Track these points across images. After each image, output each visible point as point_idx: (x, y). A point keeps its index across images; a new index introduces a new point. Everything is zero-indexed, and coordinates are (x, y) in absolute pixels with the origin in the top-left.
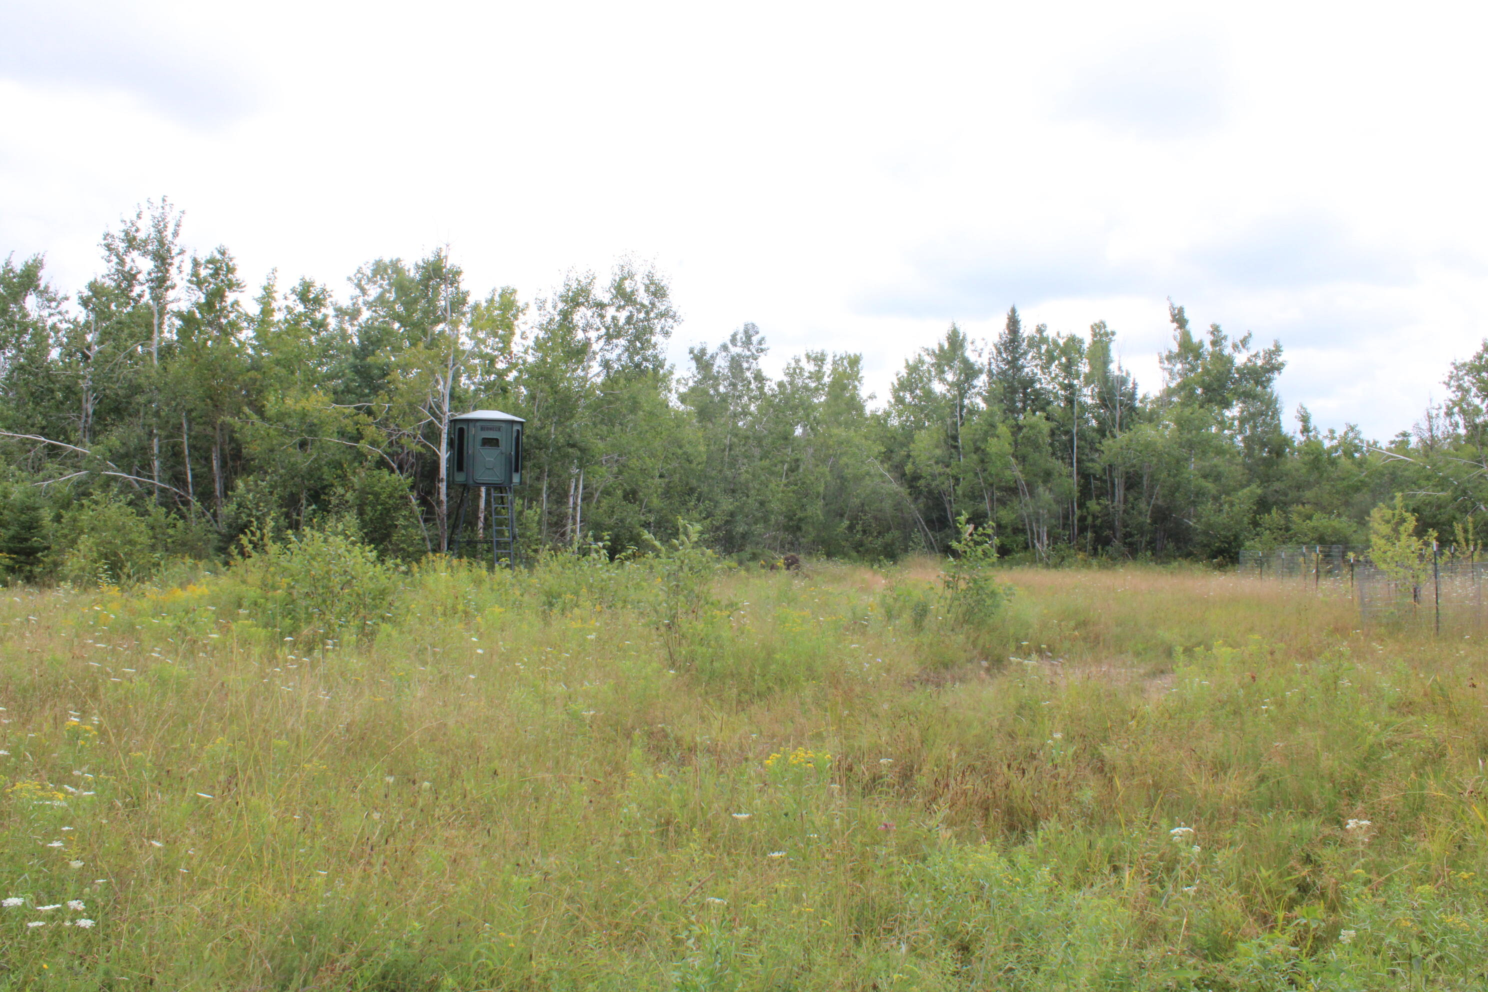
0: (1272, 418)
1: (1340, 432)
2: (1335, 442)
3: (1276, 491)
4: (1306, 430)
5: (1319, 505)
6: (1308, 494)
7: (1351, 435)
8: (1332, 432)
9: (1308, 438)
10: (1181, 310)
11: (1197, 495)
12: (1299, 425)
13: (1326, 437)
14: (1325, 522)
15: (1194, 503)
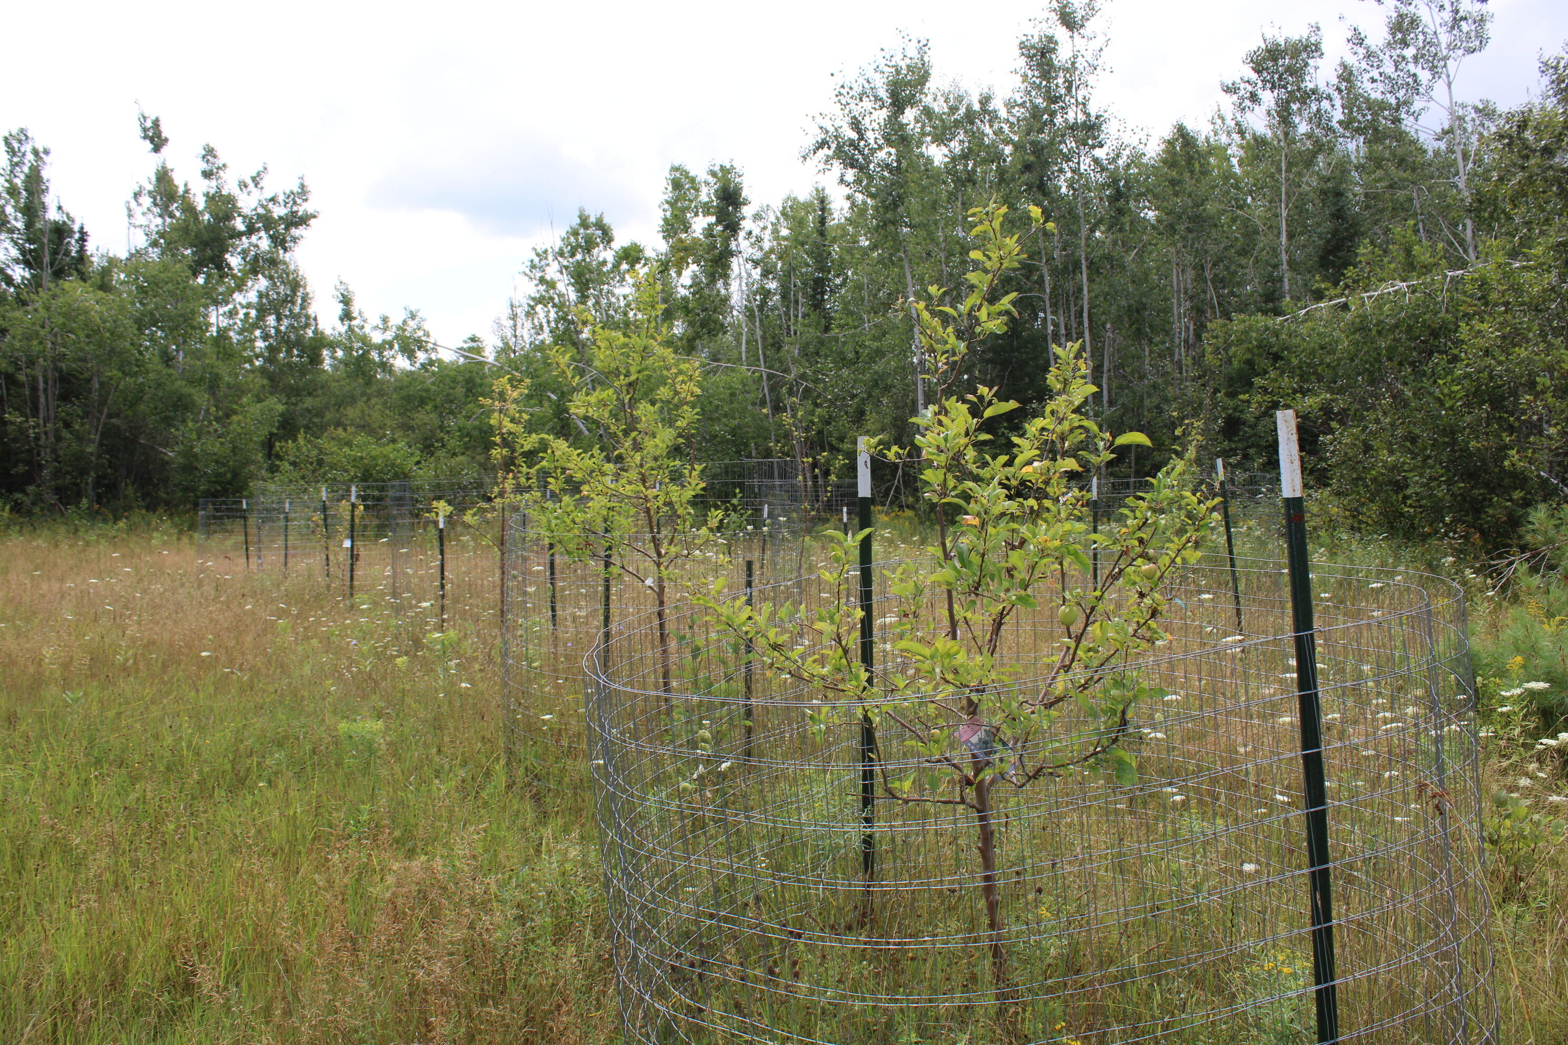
0: (303, 307)
1: (396, 320)
2: (389, 336)
3: (308, 410)
4: (347, 316)
5: (364, 427)
6: (352, 413)
7: (412, 324)
8: (385, 320)
9: (350, 328)
10: (156, 123)
11: (175, 407)
12: (339, 308)
13: (376, 328)
14: (375, 450)
15: (168, 422)
